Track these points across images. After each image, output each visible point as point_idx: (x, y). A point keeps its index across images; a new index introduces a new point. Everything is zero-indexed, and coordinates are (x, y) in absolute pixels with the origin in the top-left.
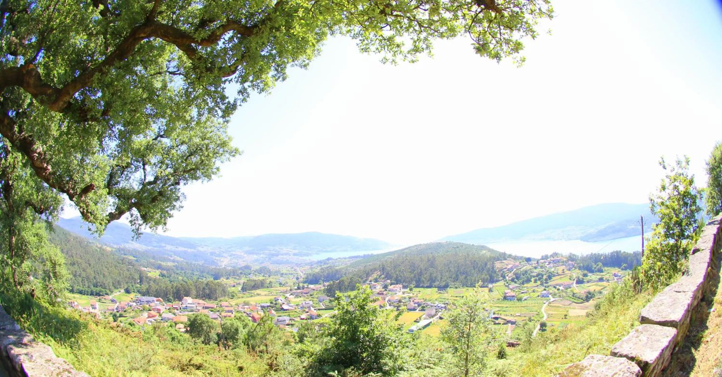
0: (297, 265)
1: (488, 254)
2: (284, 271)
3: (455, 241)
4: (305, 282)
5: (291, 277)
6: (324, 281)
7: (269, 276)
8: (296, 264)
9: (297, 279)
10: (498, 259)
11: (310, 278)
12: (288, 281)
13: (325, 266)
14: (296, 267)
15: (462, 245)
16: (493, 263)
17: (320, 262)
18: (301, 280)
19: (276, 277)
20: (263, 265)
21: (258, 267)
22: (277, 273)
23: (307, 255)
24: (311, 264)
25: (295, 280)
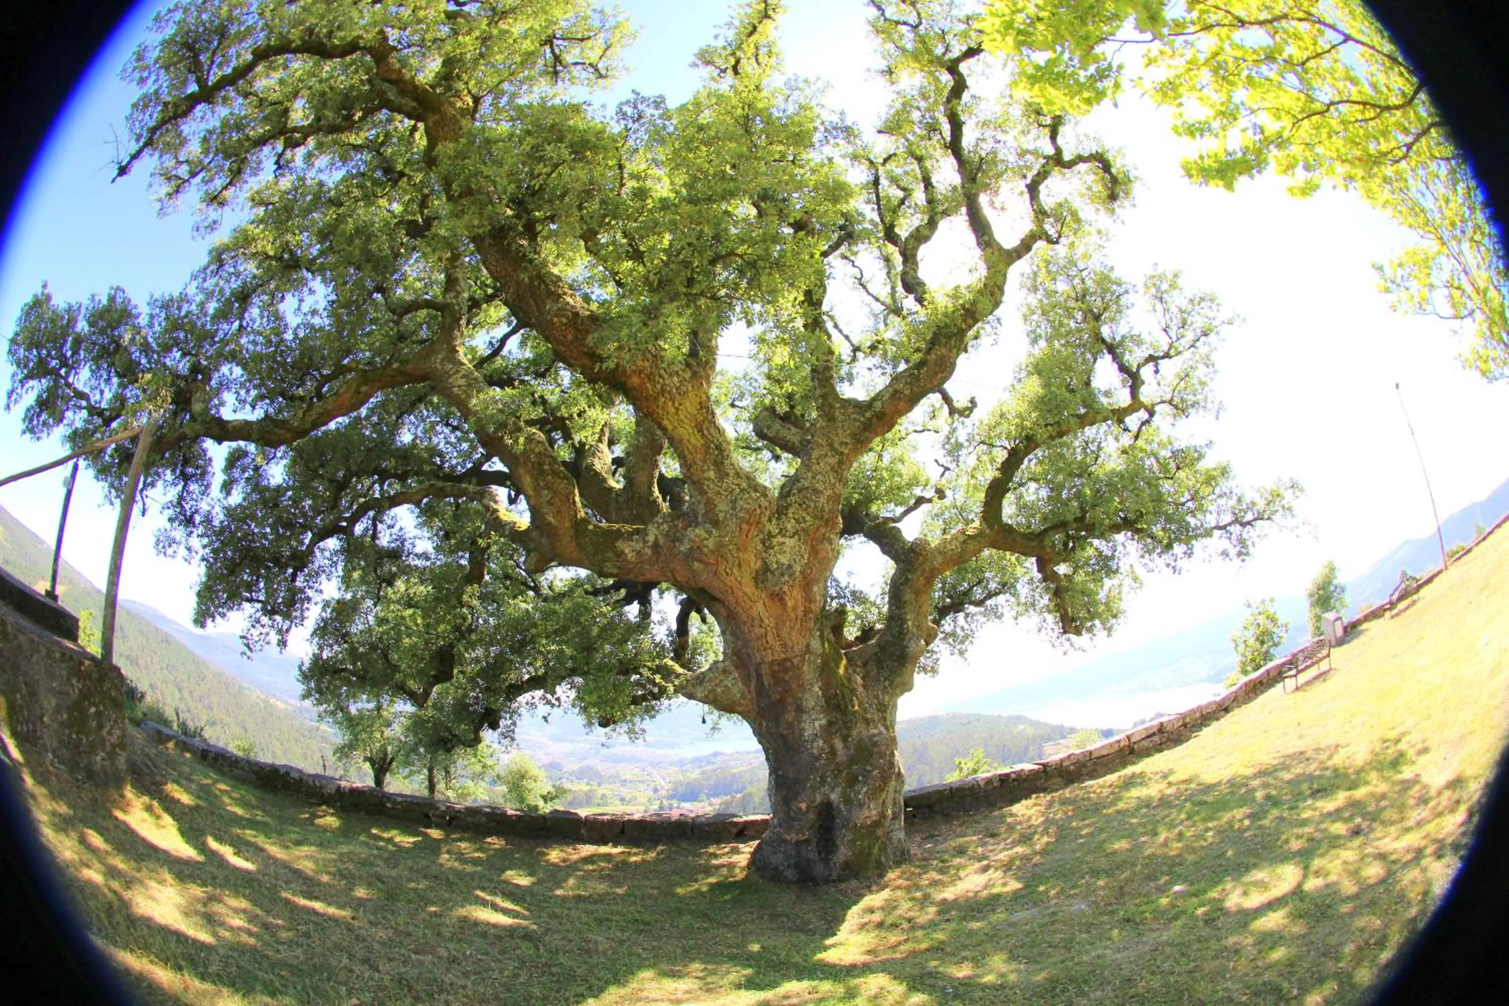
0: (655, 765)
1: (1030, 731)
2: (628, 776)
3: (965, 711)
4: (671, 797)
5: (642, 787)
6: (709, 796)
7: (599, 785)
8: (651, 764)
9: (656, 791)
10: (1050, 739)
11: (681, 789)
12: (637, 794)
13: (709, 767)
14: (650, 769)
15: (979, 718)
16: (1040, 747)
17: (697, 761)
18: (663, 793)
19: (613, 786)
20: (586, 763)
21: (575, 767)
22: (614, 778)
23: (672, 746)
24: (681, 763)
25: (650, 793)
